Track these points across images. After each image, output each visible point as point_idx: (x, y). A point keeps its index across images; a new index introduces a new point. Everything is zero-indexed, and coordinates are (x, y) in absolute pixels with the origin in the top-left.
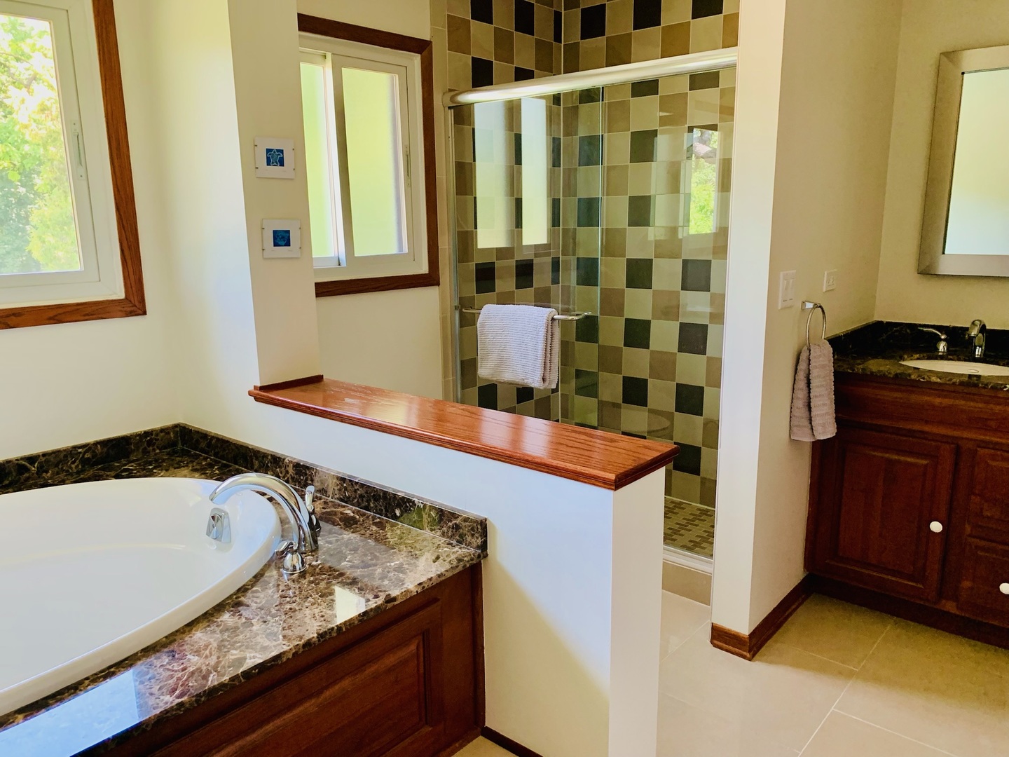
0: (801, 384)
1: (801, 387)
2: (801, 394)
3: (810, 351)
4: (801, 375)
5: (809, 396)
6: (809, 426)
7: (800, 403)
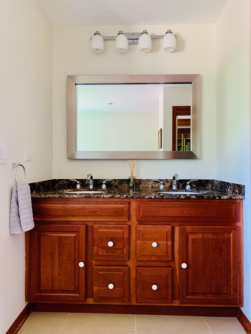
0: (14, 204)
1: (14, 206)
2: (14, 209)
3: (17, 186)
4: (14, 200)
5: (18, 210)
6: (20, 225)
7: (14, 214)
